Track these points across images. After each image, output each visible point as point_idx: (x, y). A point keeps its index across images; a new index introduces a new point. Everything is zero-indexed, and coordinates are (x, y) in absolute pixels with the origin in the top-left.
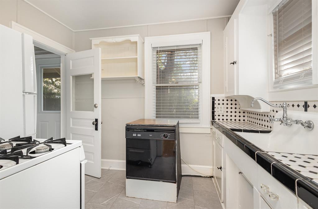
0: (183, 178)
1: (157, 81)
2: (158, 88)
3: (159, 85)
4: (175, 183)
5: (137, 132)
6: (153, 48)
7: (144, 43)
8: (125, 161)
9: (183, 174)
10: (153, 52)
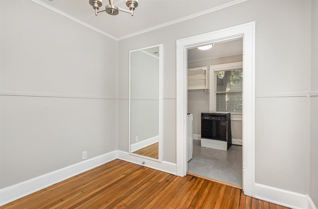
0: (232, 145)
1: (217, 90)
2: (217, 94)
3: (218, 92)
4: (226, 141)
5: (207, 117)
6: (215, 71)
7: (209, 69)
8: (201, 135)
9: (232, 144)
10: (215, 73)
